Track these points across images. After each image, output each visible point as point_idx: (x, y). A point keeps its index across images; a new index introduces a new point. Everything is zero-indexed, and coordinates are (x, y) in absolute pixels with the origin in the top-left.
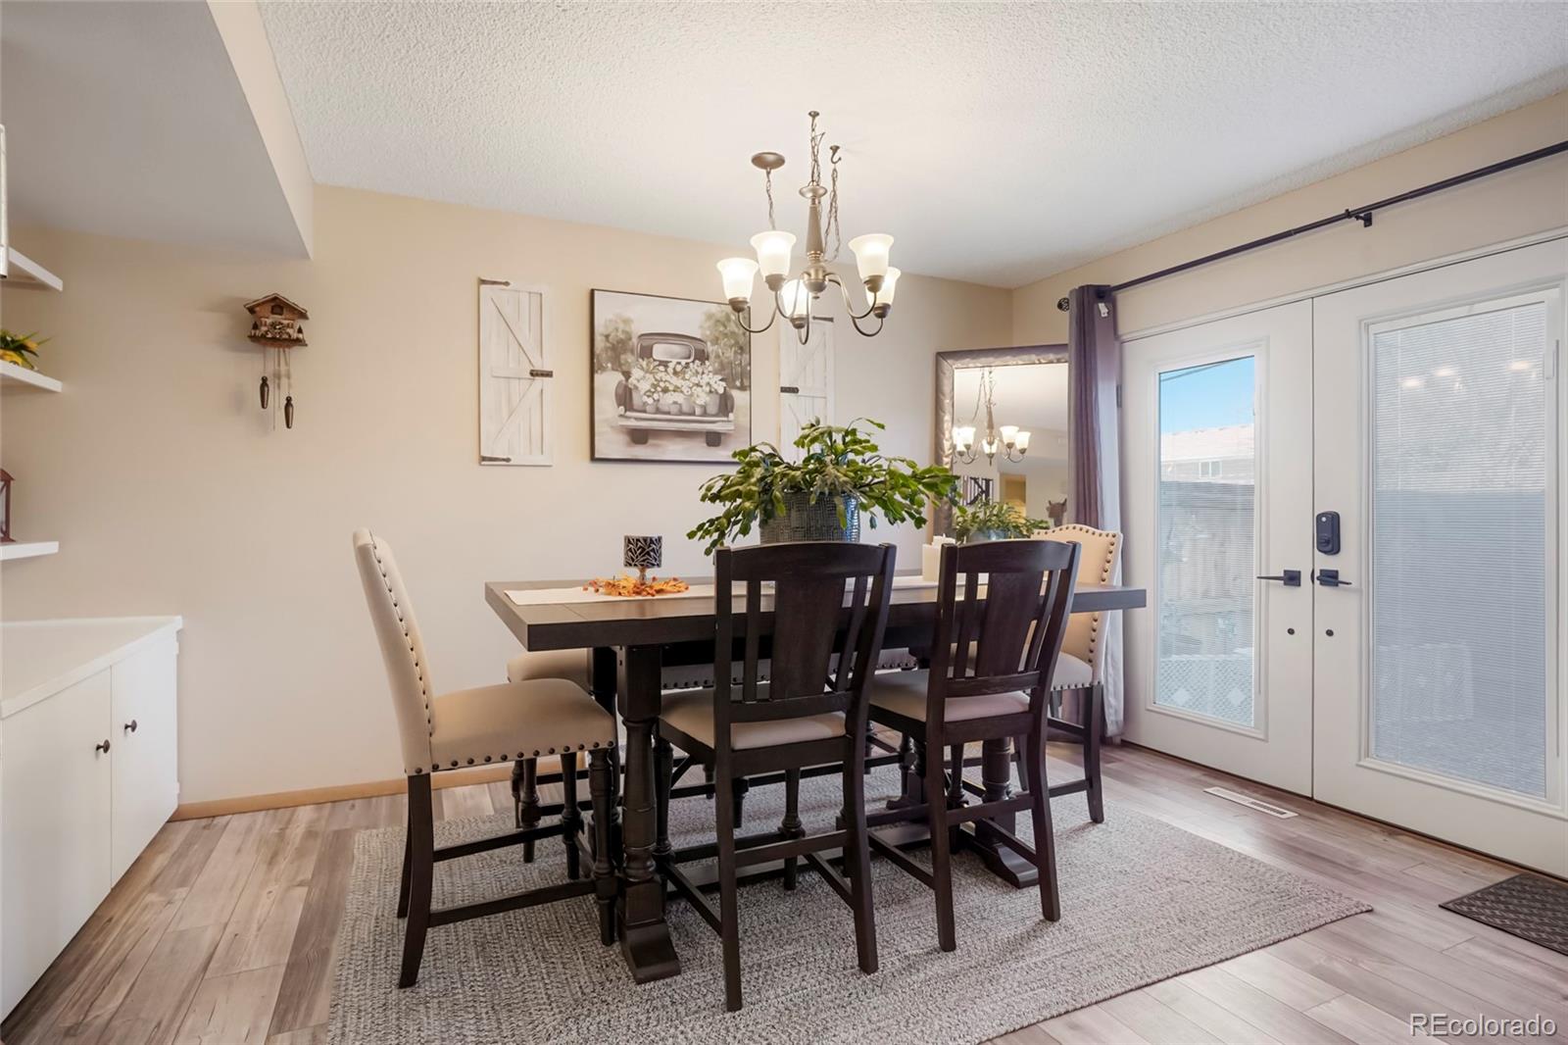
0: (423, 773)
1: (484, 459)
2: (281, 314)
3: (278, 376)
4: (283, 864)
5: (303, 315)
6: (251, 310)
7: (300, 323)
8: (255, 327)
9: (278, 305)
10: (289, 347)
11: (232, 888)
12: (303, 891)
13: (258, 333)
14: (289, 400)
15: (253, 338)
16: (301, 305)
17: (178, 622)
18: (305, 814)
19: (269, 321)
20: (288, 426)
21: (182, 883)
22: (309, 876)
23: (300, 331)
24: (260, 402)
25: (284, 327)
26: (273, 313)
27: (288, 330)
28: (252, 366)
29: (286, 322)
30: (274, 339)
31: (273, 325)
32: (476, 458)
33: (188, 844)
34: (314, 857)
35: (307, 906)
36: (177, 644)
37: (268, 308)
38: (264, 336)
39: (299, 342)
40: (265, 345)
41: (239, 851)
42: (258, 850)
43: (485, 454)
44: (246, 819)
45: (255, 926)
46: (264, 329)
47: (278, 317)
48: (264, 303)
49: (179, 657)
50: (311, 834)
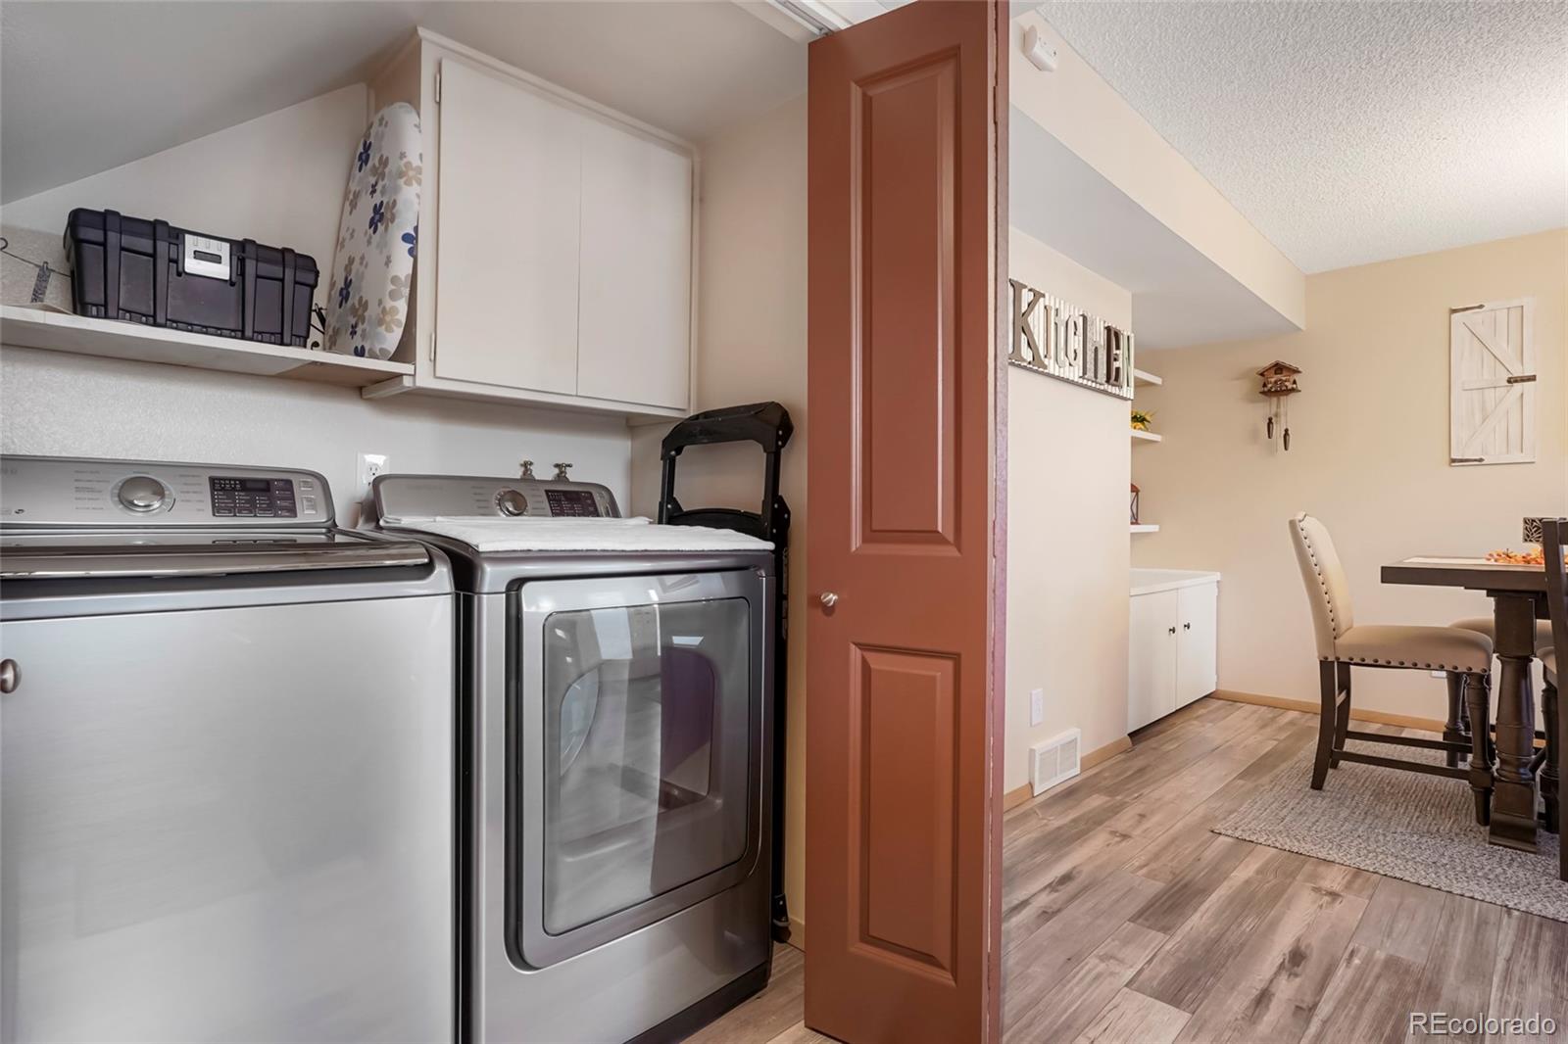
0: (1329, 660)
1: (1454, 461)
2: (1281, 373)
3: (1276, 415)
4: (1268, 730)
5: (1296, 371)
6: (1262, 374)
7: (1296, 377)
8: (1265, 385)
9: (1279, 368)
10: (1286, 395)
11: (1236, 731)
12: (1275, 743)
13: (1266, 389)
14: (1286, 431)
15: (1263, 393)
16: (1294, 365)
17: (1217, 576)
18: (1292, 715)
19: (1273, 380)
20: (1286, 449)
21: (1211, 722)
22: (1283, 737)
23: (1295, 382)
24: (1267, 433)
25: (1283, 382)
26: (1276, 374)
27: (1286, 383)
28: (1263, 409)
29: (1284, 378)
30: (1276, 391)
31: (1276, 382)
32: (1447, 459)
33: (1219, 709)
34: (1289, 733)
35: (1274, 749)
36: (1216, 590)
37: (1273, 371)
38: (1269, 391)
39: (1293, 390)
40: (1270, 396)
41: (1245, 718)
42: (1257, 721)
43: (1453, 457)
44: (1254, 707)
45: (1242, 746)
46: (1270, 385)
47: (1279, 376)
48: (1270, 368)
49: (1218, 597)
50: (1292, 723)
